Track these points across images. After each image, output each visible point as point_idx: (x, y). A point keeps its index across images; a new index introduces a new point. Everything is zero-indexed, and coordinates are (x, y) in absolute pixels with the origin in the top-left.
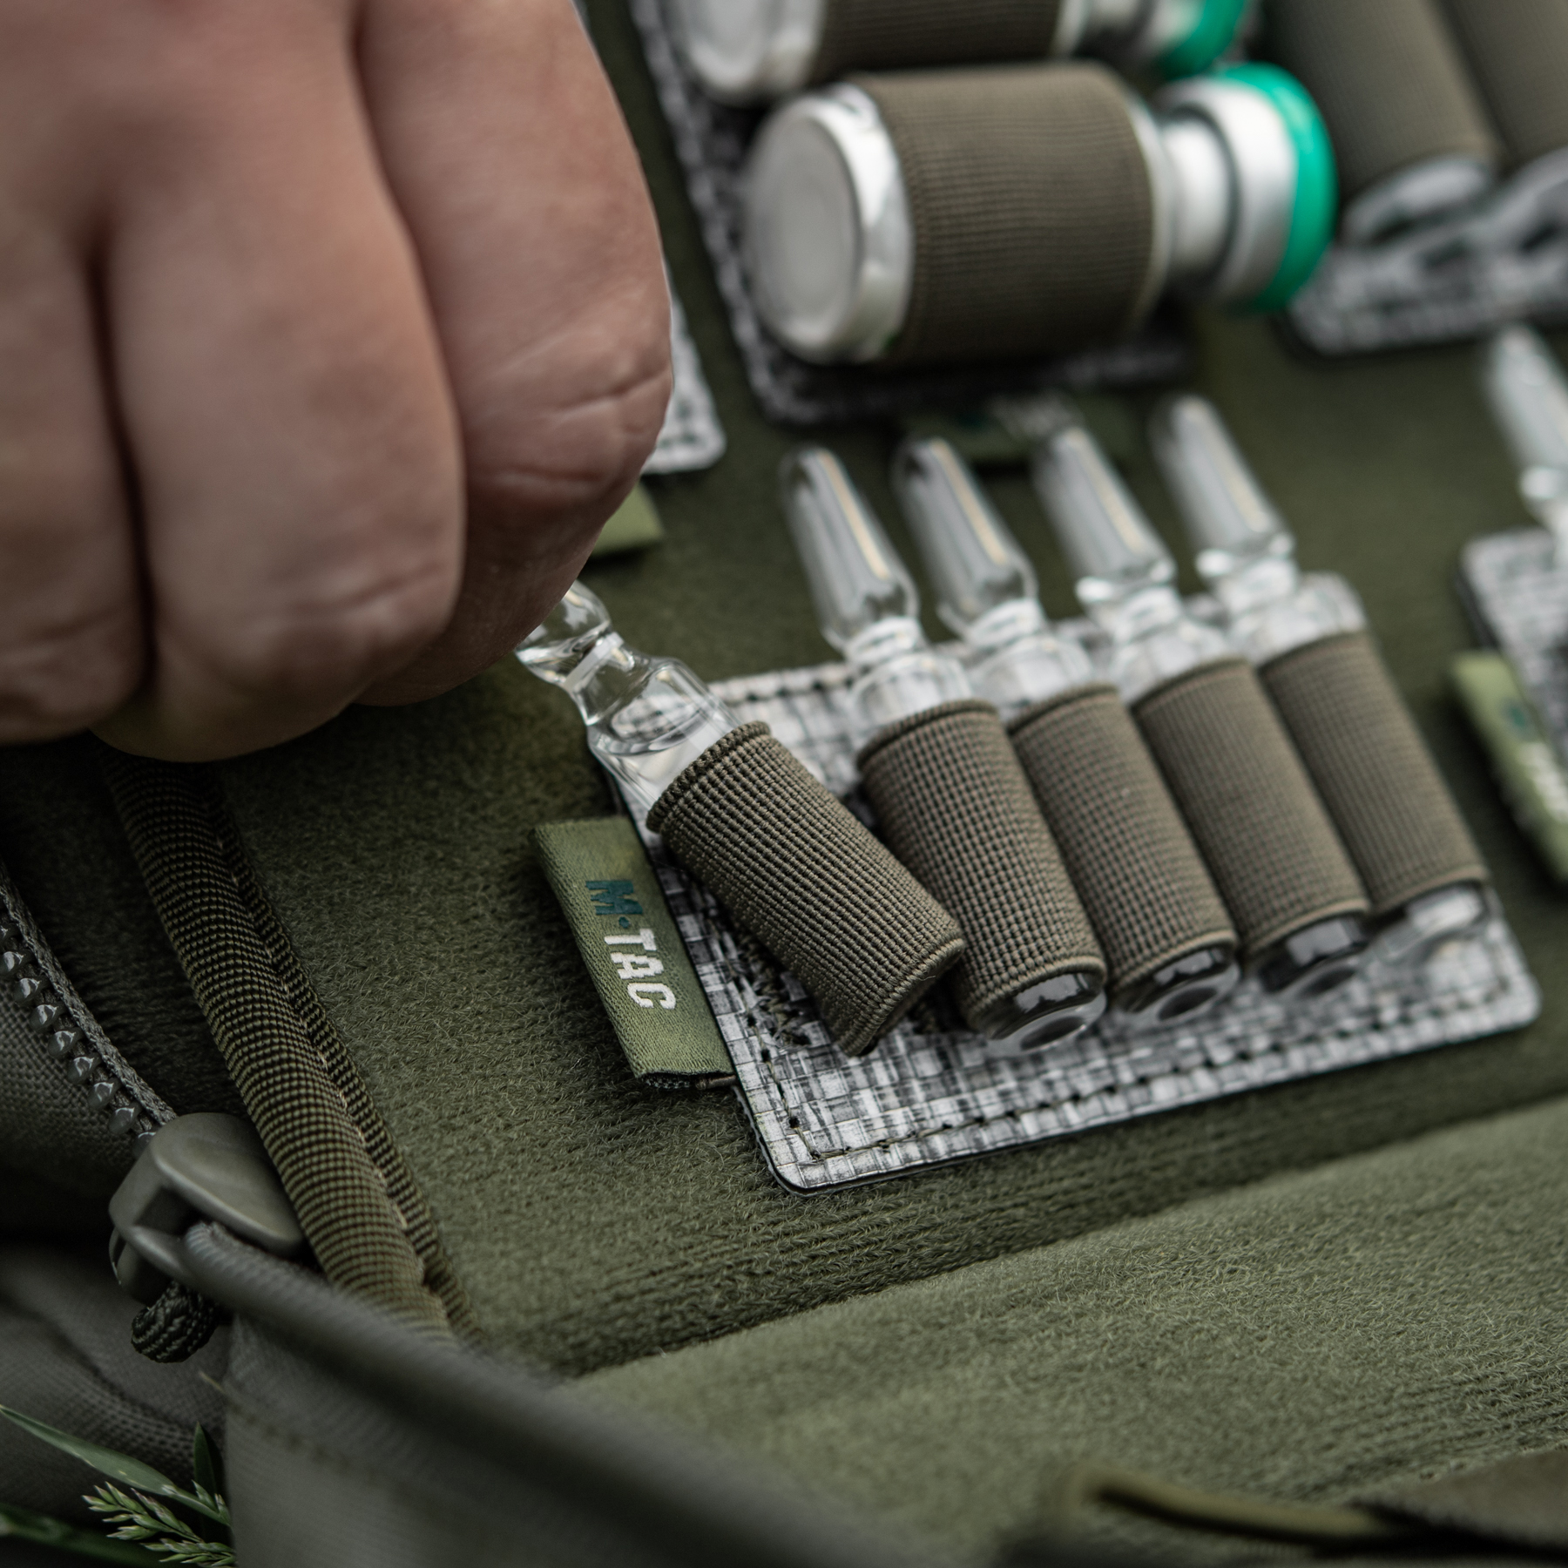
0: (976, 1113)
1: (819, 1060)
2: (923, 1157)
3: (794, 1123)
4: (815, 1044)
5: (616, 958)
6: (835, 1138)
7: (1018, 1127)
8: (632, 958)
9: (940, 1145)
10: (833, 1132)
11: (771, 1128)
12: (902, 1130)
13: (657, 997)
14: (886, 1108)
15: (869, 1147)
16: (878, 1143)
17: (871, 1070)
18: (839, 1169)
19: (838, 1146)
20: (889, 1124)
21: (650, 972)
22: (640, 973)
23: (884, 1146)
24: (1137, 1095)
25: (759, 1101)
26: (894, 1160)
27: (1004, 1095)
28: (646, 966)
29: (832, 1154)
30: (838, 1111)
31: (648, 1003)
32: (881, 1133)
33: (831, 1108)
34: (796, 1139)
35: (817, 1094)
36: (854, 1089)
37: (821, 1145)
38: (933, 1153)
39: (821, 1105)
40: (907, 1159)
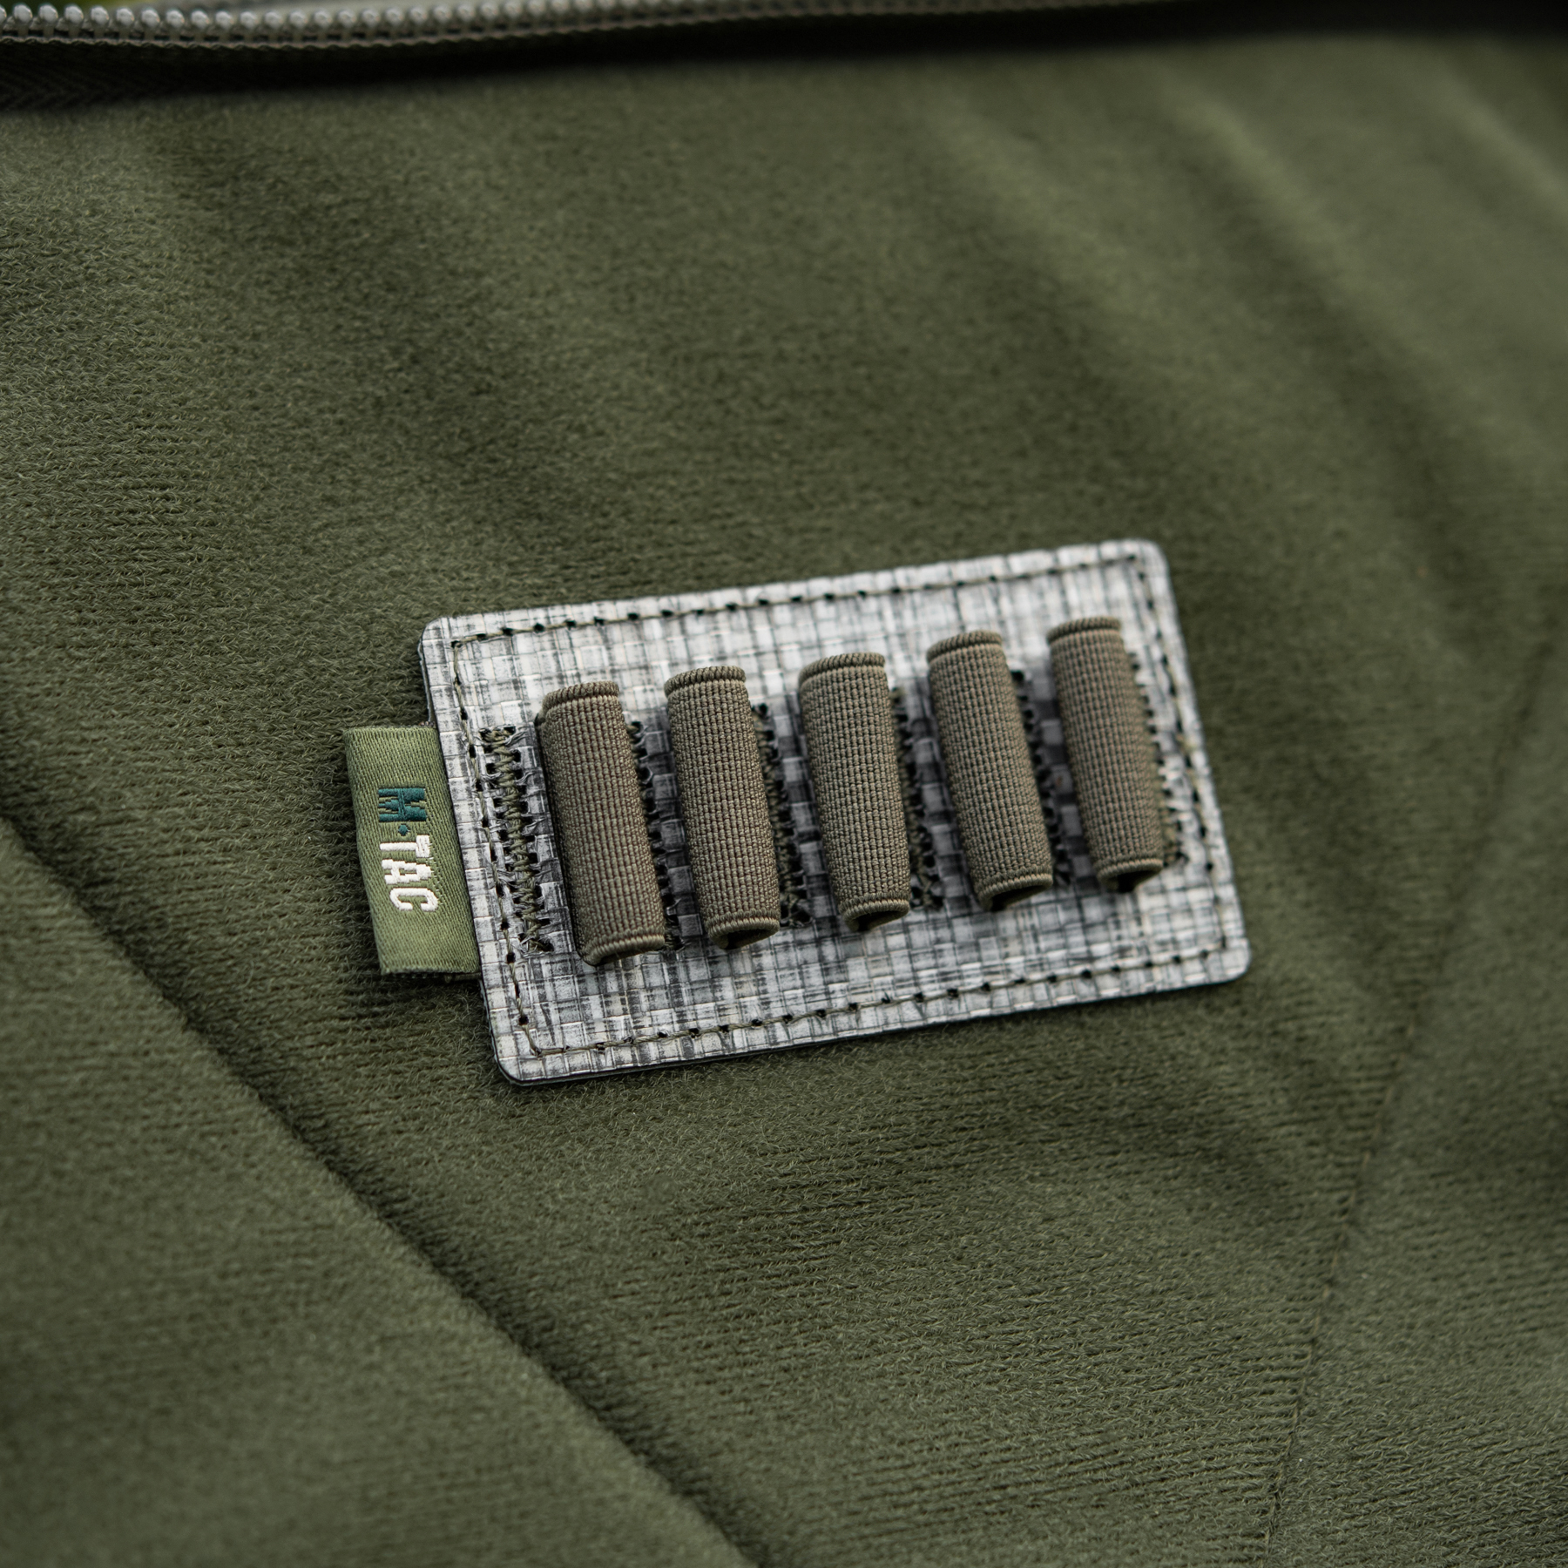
0: (692, 1025)
1: (558, 966)
2: (634, 1061)
3: (523, 1020)
4: (557, 950)
5: (386, 863)
6: (558, 1036)
7: (728, 1041)
8: (402, 864)
9: (653, 1051)
10: (557, 1031)
11: (501, 1022)
12: (621, 1034)
13: (417, 902)
14: (610, 1014)
15: (588, 1048)
16: (596, 1045)
17: (604, 979)
18: (556, 1065)
19: (560, 1045)
20: (611, 1029)
21: (415, 877)
22: (407, 878)
23: (600, 1048)
24: (843, 1021)
25: (497, 999)
26: (607, 1062)
27: (721, 1010)
28: (414, 872)
29: (553, 1052)
30: (565, 1013)
31: (409, 906)
32: (601, 1037)
33: (560, 1010)
34: (523, 1038)
35: (550, 996)
36: (584, 993)
37: (542, 1042)
38: (644, 1057)
39: (552, 1007)
40: (620, 1062)
